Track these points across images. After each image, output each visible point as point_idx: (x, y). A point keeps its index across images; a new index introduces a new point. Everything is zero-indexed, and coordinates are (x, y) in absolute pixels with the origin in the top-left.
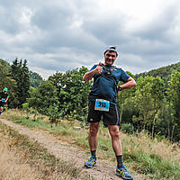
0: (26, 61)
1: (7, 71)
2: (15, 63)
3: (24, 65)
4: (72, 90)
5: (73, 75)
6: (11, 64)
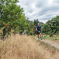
0: (38, 19)
1: (33, 24)
2: (35, 21)
5: (54, 19)
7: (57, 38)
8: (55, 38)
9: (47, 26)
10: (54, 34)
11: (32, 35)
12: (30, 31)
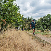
1: (27, 20)
2: (29, 18)
3: (31, 18)
4: (46, 22)
5: (45, 17)
6: (28, 18)
7: (48, 33)
8: (45, 33)
9: (39, 23)
10: (45, 29)
11: (26, 30)
12: (24, 26)
